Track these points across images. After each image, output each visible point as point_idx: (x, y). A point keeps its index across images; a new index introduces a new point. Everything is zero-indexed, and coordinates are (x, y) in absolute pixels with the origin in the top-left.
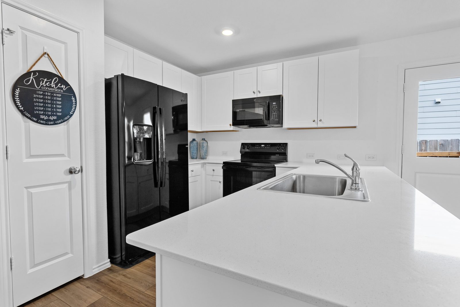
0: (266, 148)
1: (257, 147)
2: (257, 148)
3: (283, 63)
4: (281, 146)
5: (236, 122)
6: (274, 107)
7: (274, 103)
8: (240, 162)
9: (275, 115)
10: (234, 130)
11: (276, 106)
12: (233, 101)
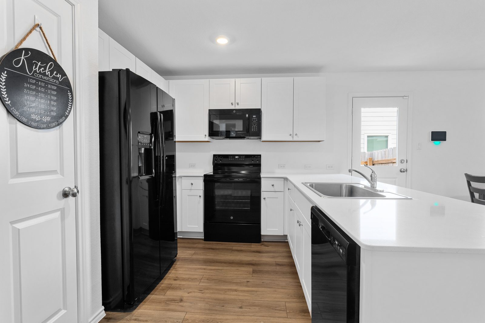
0: (241, 159)
1: (231, 158)
2: (231, 160)
3: (261, 79)
4: (255, 157)
5: (213, 133)
6: (254, 119)
7: (254, 116)
8: (212, 174)
9: (255, 127)
10: (209, 141)
11: (256, 119)
12: (209, 110)
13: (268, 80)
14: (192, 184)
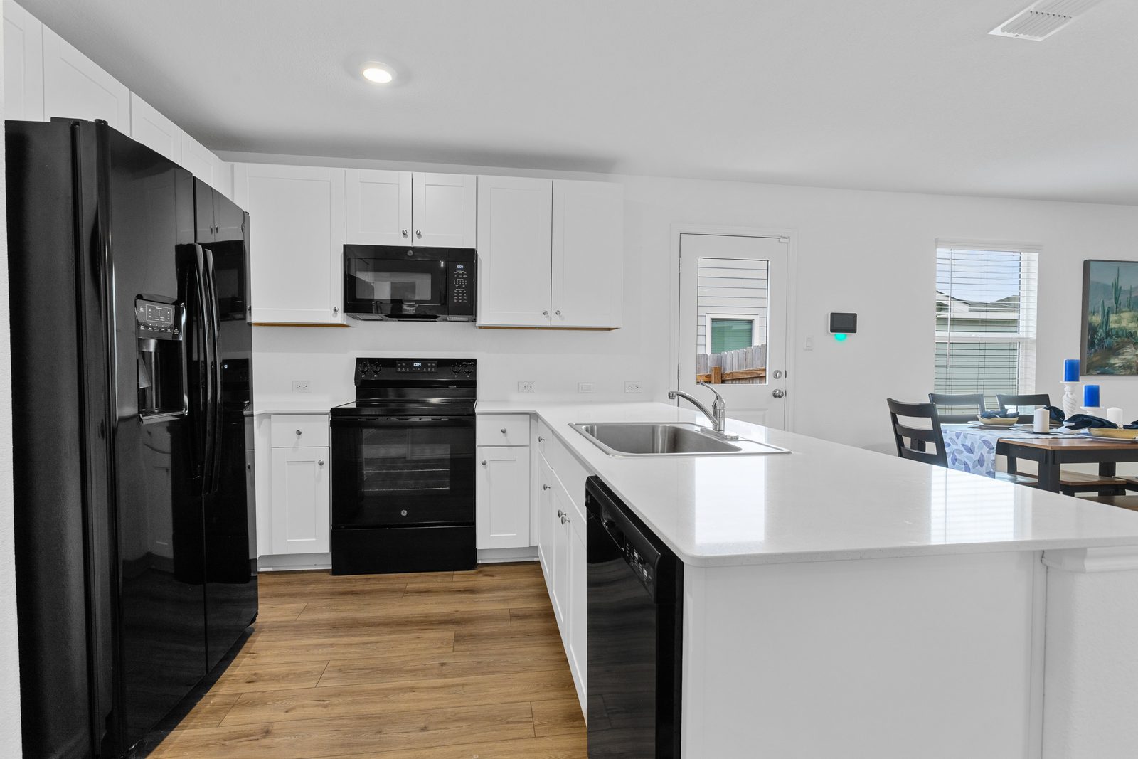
0: (427, 369)
1: (402, 367)
2: (403, 372)
3: (477, 178)
4: (463, 365)
5: (356, 303)
6: (458, 274)
7: (459, 267)
8: (354, 406)
9: (462, 293)
10: (345, 323)
11: (463, 274)
12: (345, 246)
13: (495, 183)
14: (299, 433)
